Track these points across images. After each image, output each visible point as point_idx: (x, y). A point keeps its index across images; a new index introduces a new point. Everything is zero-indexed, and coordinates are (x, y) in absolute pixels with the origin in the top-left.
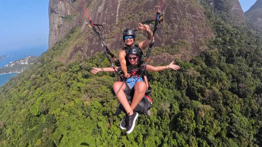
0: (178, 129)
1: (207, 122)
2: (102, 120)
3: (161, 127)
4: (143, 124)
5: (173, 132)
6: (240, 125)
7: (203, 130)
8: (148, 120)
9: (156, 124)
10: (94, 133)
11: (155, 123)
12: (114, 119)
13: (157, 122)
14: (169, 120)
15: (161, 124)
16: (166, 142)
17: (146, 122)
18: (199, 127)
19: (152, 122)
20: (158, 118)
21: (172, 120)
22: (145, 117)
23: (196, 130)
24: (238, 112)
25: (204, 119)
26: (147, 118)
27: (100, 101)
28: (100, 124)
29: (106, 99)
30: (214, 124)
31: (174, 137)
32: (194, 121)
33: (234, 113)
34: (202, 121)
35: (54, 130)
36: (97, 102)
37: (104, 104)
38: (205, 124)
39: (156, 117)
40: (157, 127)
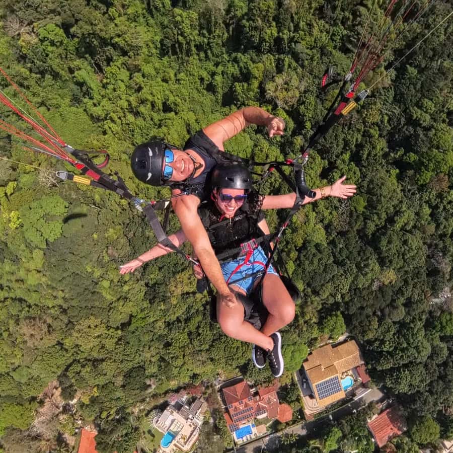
0: (242, 47)
1: (302, 24)
2: (82, 66)
3: (209, 51)
7: (291, 40)
8: (180, 38)
9: (199, 47)
10: (76, 100)
11: (196, 46)
12: (108, 54)
13: (200, 43)
14: (226, 35)
15: (209, 44)
16: (220, 73)
17: (177, 46)
18: (283, 34)
19: (188, 43)
20: (203, 34)
21: (231, 33)
22: (174, 34)
23: (278, 41)
25: (296, 17)
26: (178, 34)
27: (59, 23)
28: (81, 75)
29: (73, 15)
30: (314, 27)
32: (274, 24)
34: (292, 25)
36: (51, 26)
37: (72, 30)
38: (297, 28)
39: (197, 32)
40: (202, 55)
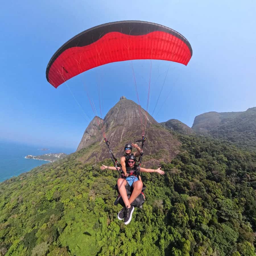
0: (173, 224)
1: (198, 212)
2: (104, 215)
3: (156, 223)
4: (140, 221)
5: (169, 227)
6: (227, 208)
7: (196, 220)
8: (145, 217)
9: (152, 220)
10: (95, 227)
11: (151, 220)
12: (114, 216)
13: (153, 218)
14: (164, 216)
15: (157, 220)
16: (163, 237)
17: (143, 219)
18: (192, 218)
19: (148, 219)
20: (154, 214)
21: (166, 215)
22: (142, 215)
23: (190, 222)
24: (221, 196)
25: (194, 209)
26: (144, 215)
27: (104, 198)
28: (102, 220)
29: (109, 197)
30: (204, 213)
31: (171, 232)
32: (186, 214)
33: (219, 198)
34: (194, 213)
35: (61, 218)
36: (101, 199)
37: (107, 201)
38: (196, 214)
39: (152, 213)
40: (153, 223)
